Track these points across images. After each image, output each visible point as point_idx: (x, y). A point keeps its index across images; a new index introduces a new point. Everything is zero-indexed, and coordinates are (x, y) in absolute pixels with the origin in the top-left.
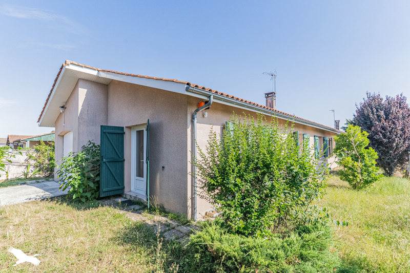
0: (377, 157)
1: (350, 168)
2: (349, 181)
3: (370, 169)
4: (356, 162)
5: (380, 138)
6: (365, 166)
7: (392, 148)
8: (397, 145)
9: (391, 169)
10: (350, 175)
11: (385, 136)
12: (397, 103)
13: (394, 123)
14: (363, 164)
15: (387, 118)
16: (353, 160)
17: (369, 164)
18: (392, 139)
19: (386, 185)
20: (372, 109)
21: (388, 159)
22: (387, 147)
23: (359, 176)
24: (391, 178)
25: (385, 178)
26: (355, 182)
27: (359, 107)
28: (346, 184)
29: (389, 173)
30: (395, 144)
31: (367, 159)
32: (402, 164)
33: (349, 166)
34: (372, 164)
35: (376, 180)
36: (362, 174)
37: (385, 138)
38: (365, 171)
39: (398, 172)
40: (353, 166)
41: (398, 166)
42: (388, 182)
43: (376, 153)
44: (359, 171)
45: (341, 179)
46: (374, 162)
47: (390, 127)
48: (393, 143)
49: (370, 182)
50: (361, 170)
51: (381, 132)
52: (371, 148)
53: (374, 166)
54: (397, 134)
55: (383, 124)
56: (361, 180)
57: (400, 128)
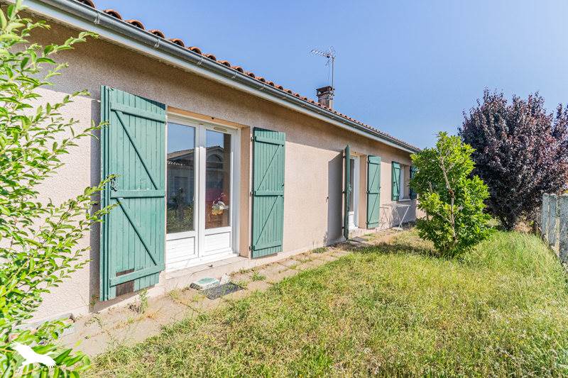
0: (486, 194)
1: (436, 216)
2: (434, 240)
3: (474, 218)
4: (447, 204)
5: (497, 166)
6: (464, 211)
7: (515, 181)
8: (524, 177)
9: (512, 220)
10: (436, 229)
11: (504, 163)
12: (529, 107)
13: (521, 139)
14: (461, 208)
15: (511, 133)
16: (441, 199)
17: (472, 207)
18: (517, 168)
19: (501, 247)
20: (488, 117)
21: (508, 202)
22: (508, 182)
23: (452, 230)
24: (511, 234)
25: (501, 234)
26: (443, 243)
27: (469, 118)
28: (430, 245)
29: (507, 226)
30: (520, 176)
31: (468, 198)
32: (529, 210)
33: (434, 210)
34: (477, 209)
35: (482, 239)
36: (457, 227)
37: (504, 166)
38: (464, 222)
39: (521, 223)
40: (442, 210)
41: (522, 214)
42: (504, 242)
43: (486, 187)
44: (452, 221)
45: (421, 235)
46: (481, 205)
47: (514, 147)
48: (517, 174)
49: (473, 242)
50: (456, 219)
51: (499, 156)
52: (476, 178)
53: (480, 213)
54: (525, 159)
55: (504, 141)
56: (454, 239)
57: (531, 148)
